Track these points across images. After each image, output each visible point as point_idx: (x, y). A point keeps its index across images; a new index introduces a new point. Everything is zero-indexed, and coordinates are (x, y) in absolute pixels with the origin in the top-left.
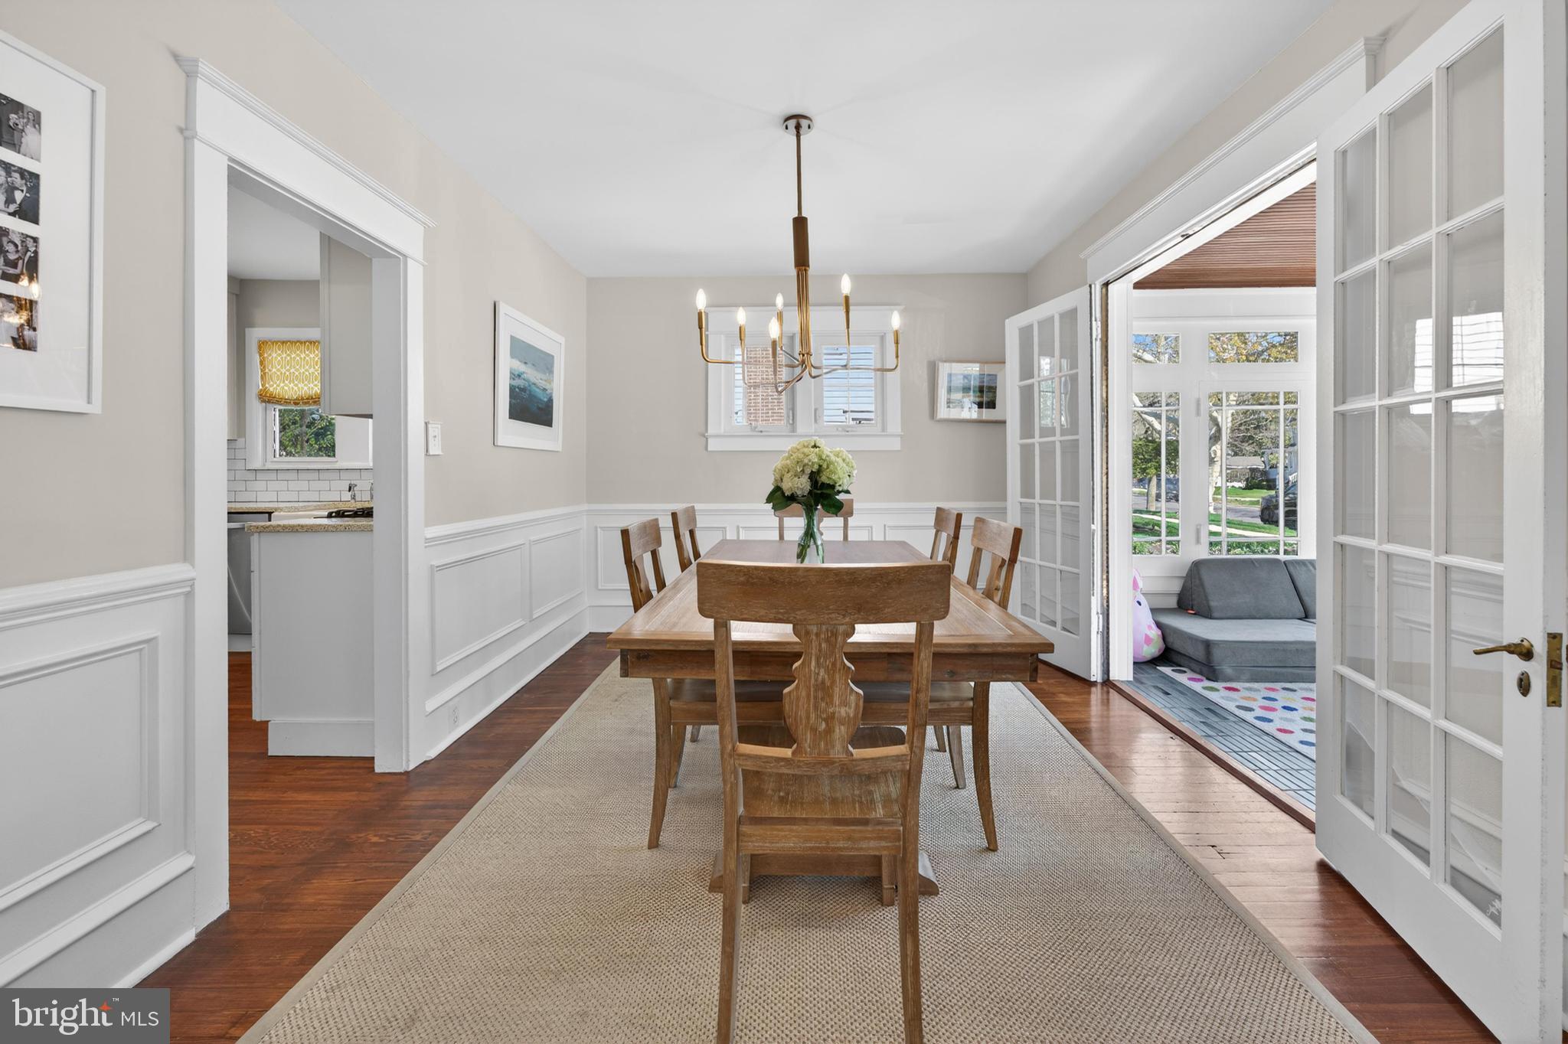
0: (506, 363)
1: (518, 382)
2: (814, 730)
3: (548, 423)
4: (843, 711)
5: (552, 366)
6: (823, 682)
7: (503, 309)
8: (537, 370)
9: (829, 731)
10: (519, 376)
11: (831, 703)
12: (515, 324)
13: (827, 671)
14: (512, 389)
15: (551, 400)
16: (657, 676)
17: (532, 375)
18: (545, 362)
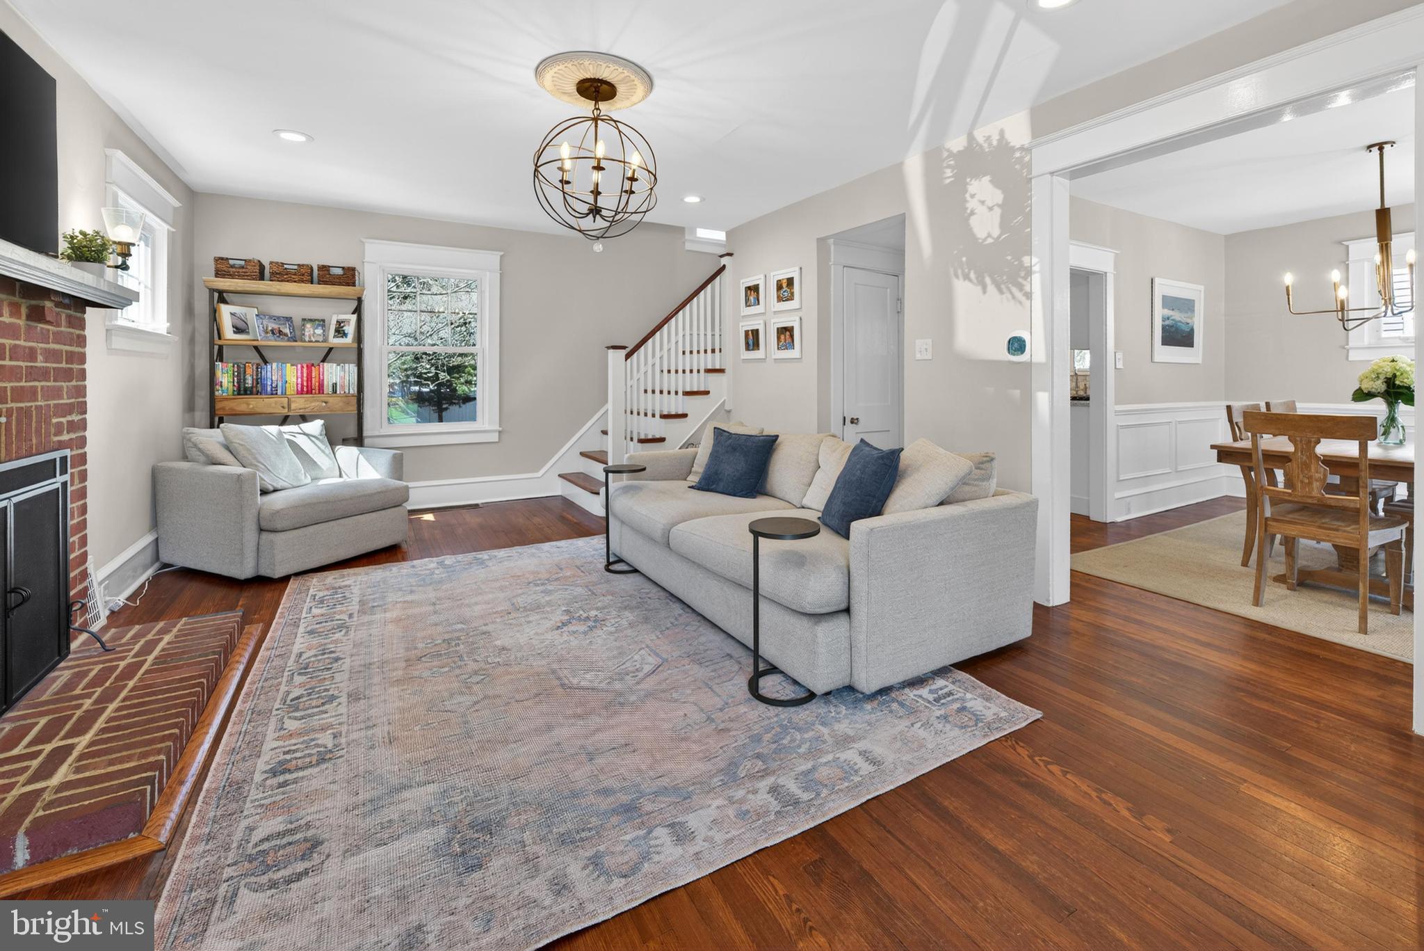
0: (1159, 312)
1: (1167, 322)
2: (1302, 482)
3: (1191, 345)
4: (1317, 475)
5: (1194, 306)
6: (1305, 461)
7: (1157, 281)
8: (1181, 312)
9: (1310, 483)
10: (1168, 319)
11: (1310, 471)
12: (1165, 287)
13: (1308, 458)
14: (1164, 328)
15: (1192, 330)
16: (1242, 464)
17: (1177, 316)
18: (1187, 305)
